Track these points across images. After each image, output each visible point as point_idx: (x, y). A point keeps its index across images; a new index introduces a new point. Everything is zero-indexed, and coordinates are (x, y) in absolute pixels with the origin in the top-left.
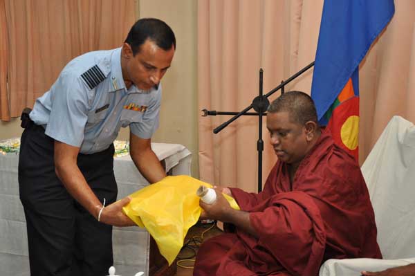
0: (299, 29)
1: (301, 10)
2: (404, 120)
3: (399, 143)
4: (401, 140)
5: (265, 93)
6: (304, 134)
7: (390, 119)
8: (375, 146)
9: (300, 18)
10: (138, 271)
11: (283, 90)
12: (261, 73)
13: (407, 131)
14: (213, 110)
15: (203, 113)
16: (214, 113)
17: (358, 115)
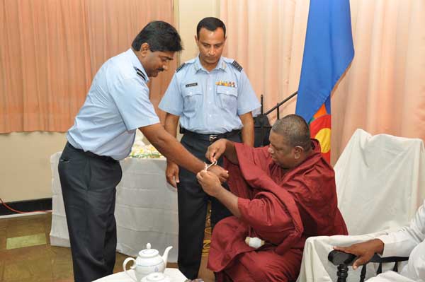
0: (289, 63)
1: (291, 53)
2: (365, 132)
3: (361, 149)
4: (363, 146)
5: (265, 112)
6: (293, 153)
7: (354, 130)
8: (345, 150)
9: (290, 59)
10: (167, 247)
11: (278, 110)
12: (262, 98)
13: (367, 141)
17: (330, 128)
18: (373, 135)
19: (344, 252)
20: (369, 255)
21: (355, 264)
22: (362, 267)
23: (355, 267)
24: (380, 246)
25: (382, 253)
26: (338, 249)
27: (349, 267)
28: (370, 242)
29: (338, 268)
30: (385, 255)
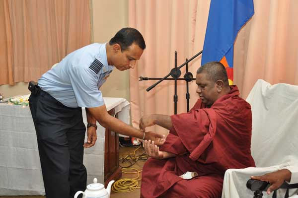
1: (196, 15)
4: (264, 94)
5: (178, 66)
9: (195, 20)
10: (110, 181)
11: (187, 66)
12: (176, 54)
13: (268, 89)
14: (146, 77)
15: (140, 79)
16: (146, 79)
18: (272, 84)
19: (260, 180)
20: (280, 182)
21: (269, 189)
22: (273, 192)
23: (269, 192)
24: (288, 175)
25: (289, 181)
26: (255, 178)
27: (263, 192)
28: (279, 171)
29: (255, 193)
30: (292, 182)
